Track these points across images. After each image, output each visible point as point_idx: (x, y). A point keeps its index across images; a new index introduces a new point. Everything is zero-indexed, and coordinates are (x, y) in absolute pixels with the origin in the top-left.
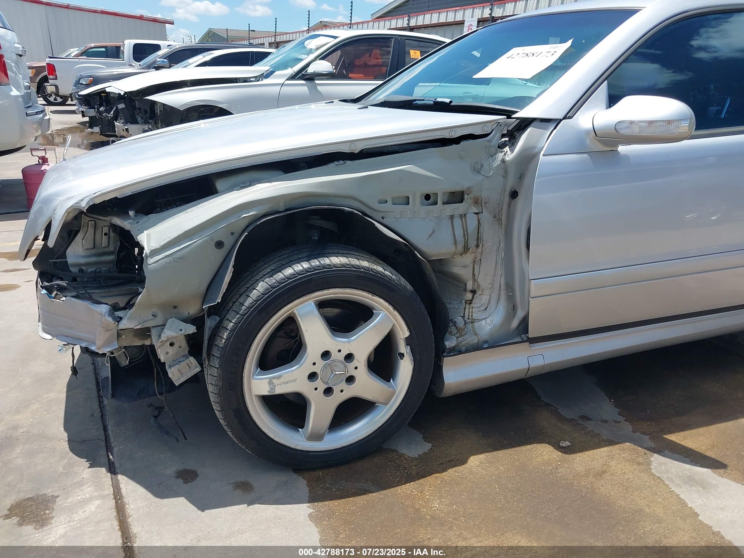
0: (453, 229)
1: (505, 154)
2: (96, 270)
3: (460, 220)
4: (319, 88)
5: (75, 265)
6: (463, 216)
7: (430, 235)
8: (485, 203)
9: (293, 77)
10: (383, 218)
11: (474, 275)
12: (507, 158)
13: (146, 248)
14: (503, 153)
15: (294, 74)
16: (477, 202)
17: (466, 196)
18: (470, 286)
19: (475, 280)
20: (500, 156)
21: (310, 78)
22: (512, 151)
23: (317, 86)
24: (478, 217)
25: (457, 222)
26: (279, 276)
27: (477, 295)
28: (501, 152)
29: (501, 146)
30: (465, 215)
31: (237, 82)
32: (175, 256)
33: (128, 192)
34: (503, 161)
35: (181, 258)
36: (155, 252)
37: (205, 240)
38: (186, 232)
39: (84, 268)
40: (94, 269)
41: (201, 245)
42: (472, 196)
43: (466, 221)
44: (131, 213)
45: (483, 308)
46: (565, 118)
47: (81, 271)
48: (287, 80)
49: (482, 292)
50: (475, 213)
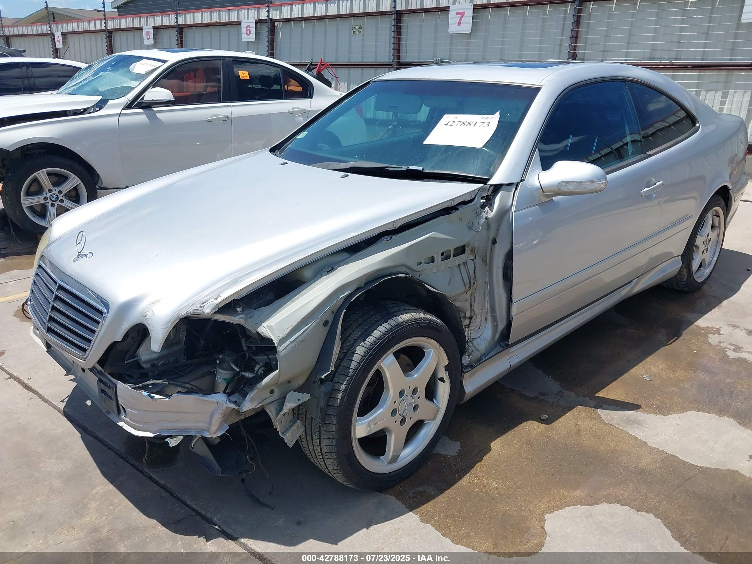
0: (461, 274)
1: (487, 213)
2: (166, 362)
3: (464, 267)
4: (158, 115)
5: (146, 362)
6: (465, 264)
7: (449, 283)
8: (477, 251)
9: (129, 106)
10: (419, 276)
11: (471, 305)
12: (489, 216)
13: (273, 338)
14: (486, 212)
15: (129, 102)
16: (473, 251)
17: (467, 249)
18: (468, 315)
19: (472, 309)
20: (484, 215)
21: (148, 106)
22: (492, 210)
24: (474, 262)
25: (462, 268)
26: (371, 339)
27: (472, 320)
28: (484, 212)
29: (483, 206)
30: (466, 262)
31: (67, 115)
32: (298, 340)
33: (244, 294)
34: (487, 218)
35: (303, 341)
36: (282, 341)
37: (318, 322)
38: (303, 318)
39: (155, 362)
41: (315, 327)
42: (470, 247)
43: (467, 266)
44: (239, 309)
45: (477, 329)
46: (521, 181)
47: (153, 365)
48: (123, 109)
49: (476, 316)
50: (471, 260)
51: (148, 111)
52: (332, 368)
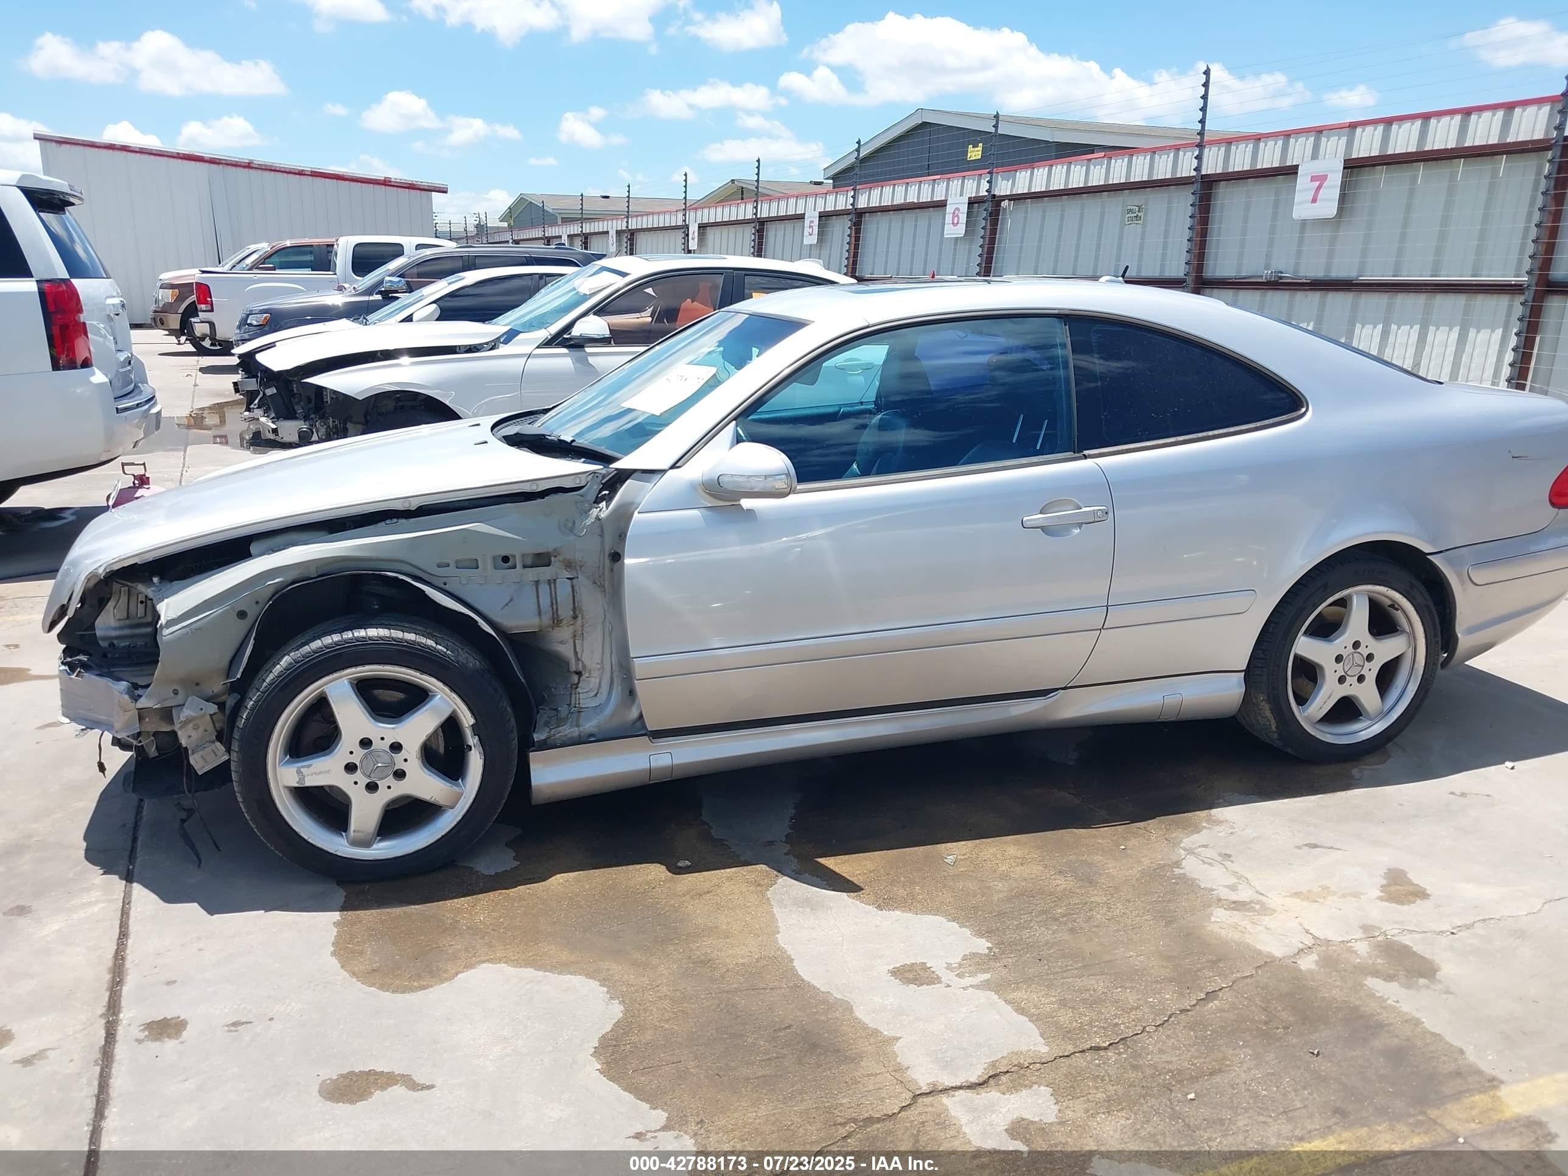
0: (538, 597)
1: (600, 510)
2: (129, 645)
3: (548, 587)
4: (591, 360)
5: (105, 638)
6: (552, 582)
7: (507, 604)
8: (581, 567)
9: (548, 343)
10: (445, 584)
11: (576, 653)
12: (603, 515)
13: (162, 618)
14: (599, 509)
15: (549, 337)
16: (569, 565)
17: (553, 559)
18: (573, 668)
19: (578, 659)
20: (595, 512)
21: (578, 345)
22: (607, 507)
23: (589, 358)
24: (572, 583)
25: (544, 589)
26: (306, 649)
27: (583, 677)
28: (597, 508)
29: (597, 501)
30: (555, 580)
31: (456, 353)
32: (192, 627)
33: (150, 557)
34: (598, 518)
35: (199, 629)
36: (171, 623)
37: (226, 610)
38: (205, 601)
39: (115, 642)
40: (128, 644)
41: (221, 614)
42: (560, 558)
43: (555, 588)
44: (156, 580)
45: (593, 694)
46: (674, 466)
47: (112, 645)
48: (538, 347)
49: (590, 674)
50: (568, 578)
51: (577, 353)
52: (239, 676)
